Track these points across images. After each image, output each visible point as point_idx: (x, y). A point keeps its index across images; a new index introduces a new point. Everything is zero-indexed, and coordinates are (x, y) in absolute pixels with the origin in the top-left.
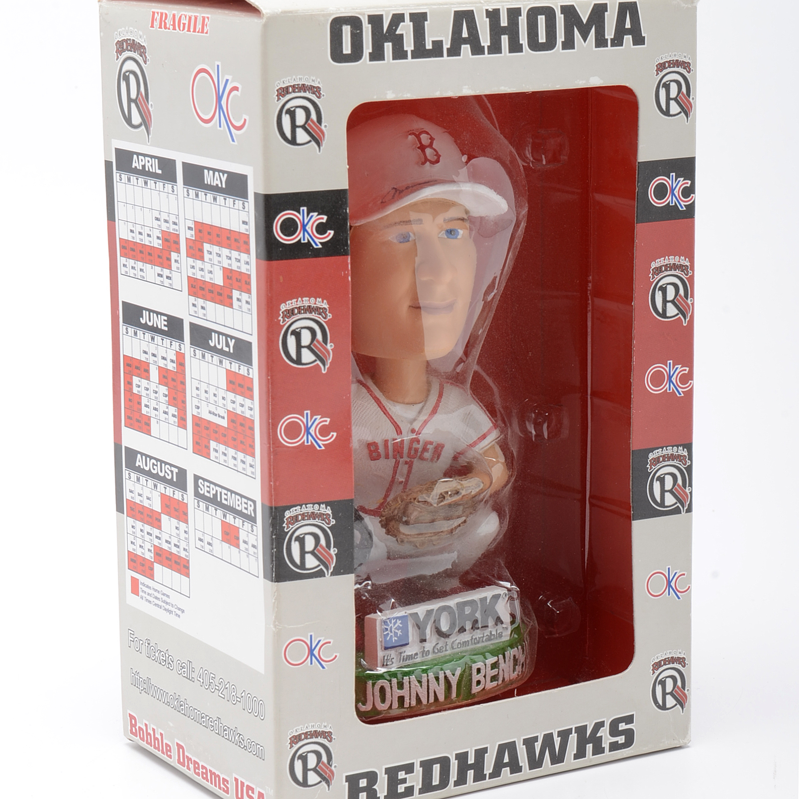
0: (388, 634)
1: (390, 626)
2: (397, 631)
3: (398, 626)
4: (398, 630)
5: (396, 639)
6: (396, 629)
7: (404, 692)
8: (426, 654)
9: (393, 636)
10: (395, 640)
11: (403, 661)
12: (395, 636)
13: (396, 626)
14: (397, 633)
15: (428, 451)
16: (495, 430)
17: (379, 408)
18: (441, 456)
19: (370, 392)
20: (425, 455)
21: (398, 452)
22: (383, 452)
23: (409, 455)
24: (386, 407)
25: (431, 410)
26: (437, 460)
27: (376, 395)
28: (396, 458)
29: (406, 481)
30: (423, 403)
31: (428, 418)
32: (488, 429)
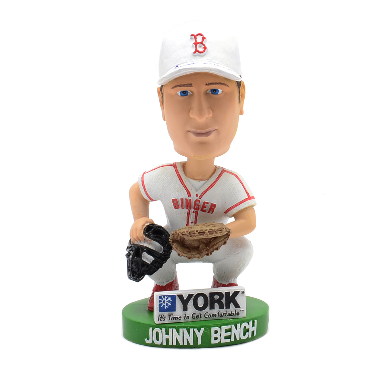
0: (162, 304)
1: (164, 300)
2: (168, 303)
3: (169, 300)
4: (169, 302)
5: (167, 307)
6: (167, 301)
7: (169, 337)
8: (187, 318)
9: (165, 305)
10: (166, 307)
12: (166, 305)
13: (168, 300)
14: (168, 304)
15: (206, 207)
16: (249, 200)
17: (180, 181)
18: (215, 210)
19: (177, 171)
20: (204, 209)
21: (188, 206)
22: (180, 205)
23: (194, 208)
24: (183, 180)
25: (210, 185)
26: (212, 213)
27: (180, 173)
28: (187, 209)
29: (195, 222)
30: (207, 180)
31: (207, 189)
32: (243, 199)
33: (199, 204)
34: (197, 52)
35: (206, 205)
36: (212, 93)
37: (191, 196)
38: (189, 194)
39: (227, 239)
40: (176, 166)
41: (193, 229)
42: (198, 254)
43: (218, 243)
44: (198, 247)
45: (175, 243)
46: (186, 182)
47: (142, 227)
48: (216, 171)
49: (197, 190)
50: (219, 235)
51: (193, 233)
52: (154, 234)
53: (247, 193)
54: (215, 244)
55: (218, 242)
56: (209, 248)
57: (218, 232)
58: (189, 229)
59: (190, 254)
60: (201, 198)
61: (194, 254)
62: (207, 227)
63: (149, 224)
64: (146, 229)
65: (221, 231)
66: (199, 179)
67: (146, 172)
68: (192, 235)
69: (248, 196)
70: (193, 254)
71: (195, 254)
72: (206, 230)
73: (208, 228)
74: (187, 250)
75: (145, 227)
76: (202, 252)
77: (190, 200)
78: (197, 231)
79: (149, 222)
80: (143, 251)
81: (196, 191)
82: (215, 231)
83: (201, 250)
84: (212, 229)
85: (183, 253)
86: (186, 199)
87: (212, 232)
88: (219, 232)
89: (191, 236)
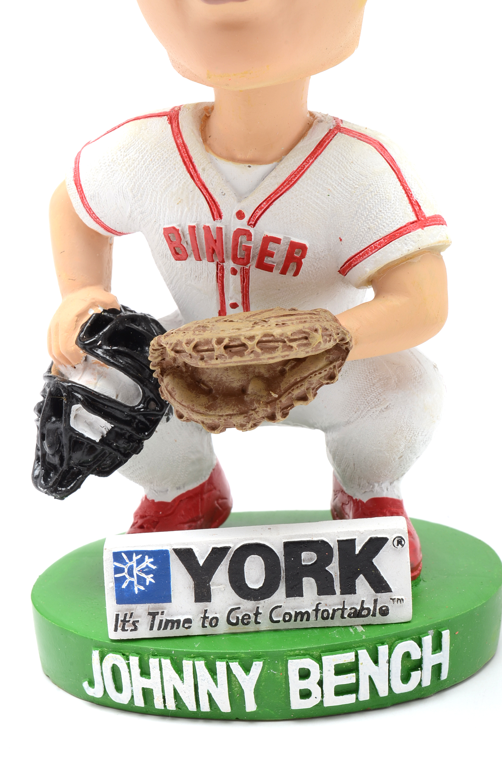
0: (124, 578)
1: (129, 565)
2: (143, 575)
3: (147, 567)
4: (147, 573)
5: (142, 588)
6: (142, 571)
7: (153, 683)
8: (211, 624)
9: (136, 583)
10: (139, 589)
11: (159, 629)
12: (139, 583)
13: (143, 565)
14: (145, 579)
15: (271, 255)
16: (420, 230)
17: (184, 167)
18: (303, 267)
19: (177, 134)
20: (268, 260)
21: (214, 251)
22: (189, 250)
23: (235, 259)
24: (196, 164)
25: (284, 179)
26: (296, 274)
27: (186, 142)
28: (213, 261)
29: (243, 303)
30: (275, 163)
31: (275, 192)
32: (399, 226)
33: (249, 244)
35: (272, 246)
37: (223, 217)
38: (216, 213)
39: (337, 363)
40: (178, 118)
41: (207, 335)
42: (241, 413)
43: (306, 378)
44: (243, 391)
45: (167, 375)
46: (204, 170)
48: (311, 130)
49: (241, 197)
50: (300, 353)
51: (206, 348)
52: (110, 344)
53: (415, 205)
54: (296, 383)
55: (306, 375)
56: (277, 396)
57: (294, 344)
58: (197, 332)
59: (214, 415)
60: (254, 225)
61: (227, 415)
62: (257, 327)
63: (100, 310)
64: (88, 327)
65: (305, 342)
66: (249, 156)
68: (203, 353)
69: (417, 216)
70: (222, 416)
71: (231, 415)
72: (252, 338)
73: (259, 332)
74: (204, 399)
75: (87, 322)
76: (254, 410)
77: (220, 229)
78: (219, 341)
79: (103, 304)
80: (72, 400)
81: (239, 201)
82: (285, 342)
83: (252, 402)
84: (272, 335)
85: (193, 410)
86: (207, 229)
87: (272, 344)
88: (299, 346)
89: (202, 359)
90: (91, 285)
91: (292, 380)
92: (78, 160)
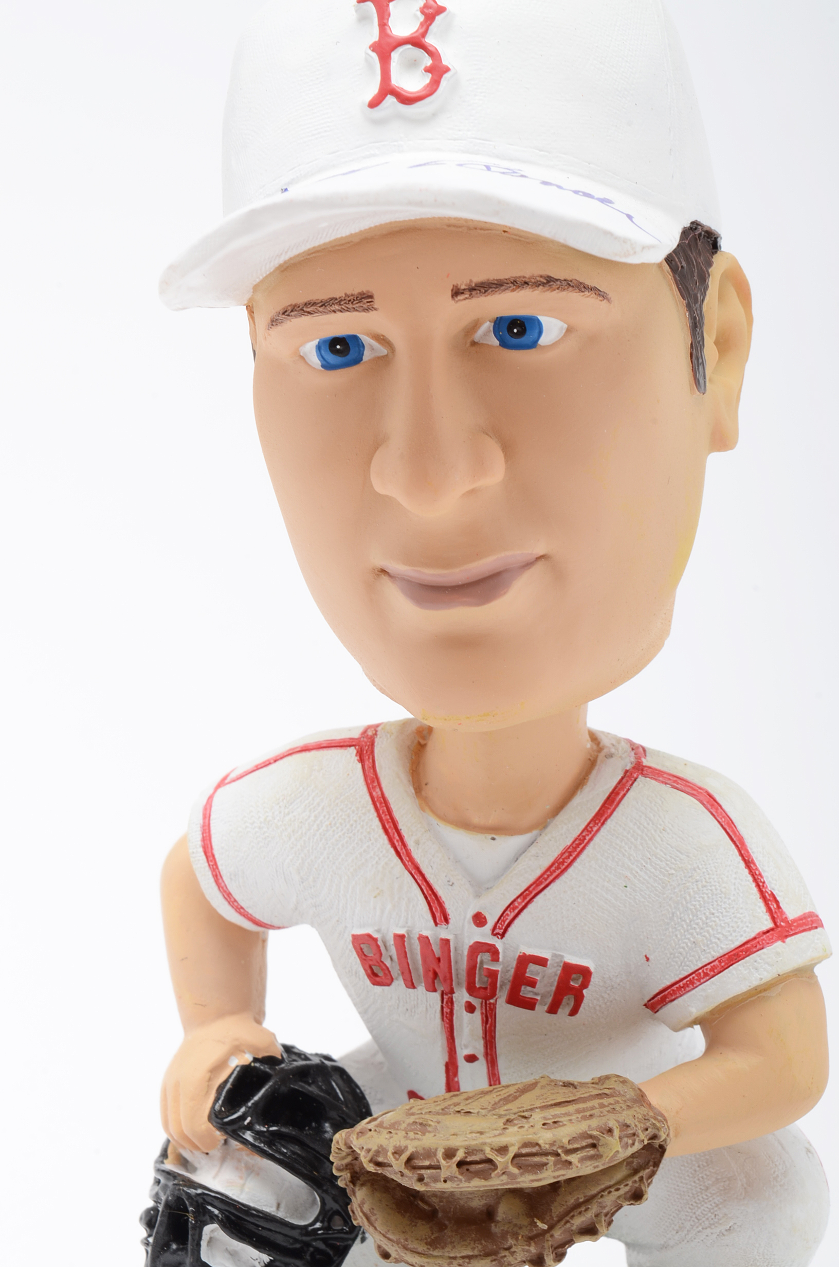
15: (532, 983)
16: (779, 943)
17: (385, 837)
18: (585, 1001)
19: (372, 780)
20: (526, 992)
21: (435, 975)
22: (395, 970)
23: (471, 989)
24: (404, 832)
25: (551, 860)
26: (574, 1012)
27: (387, 794)
28: (435, 990)
29: (486, 1055)
30: (535, 832)
31: (537, 882)
32: (744, 940)
33: (494, 967)
34: (390, 100)
35: (532, 970)
36: (504, 344)
37: (451, 921)
38: (439, 914)
39: (645, 1173)
40: (372, 752)
41: (427, 1141)
42: (487, 1255)
43: (593, 1197)
44: (489, 1214)
45: (362, 1185)
46: (417, 843)
47: (210, 1080)
48: (594, 772)
49: (480, 887)
51: (427, 1163)
52: (266, 1121)
53: (769, 900)
54: (577, 1206)
55: (594, 1191)
56: (545, 1227)
57: (573, 1158)
58: (411, 1135)
59: (442, 1257)
60: (503, 935)
61: (463, 1257)
62: (512, 1129)
63: (247, 1059)
64: (229, 1091)
65: (592, 1152)
66: (492, 821)
67: (233, 776)
68: (423, 1172)
69: (774, 919)
70: (455, 1258)
71: (470, 1257)
72: (503, 1150)
73: (514, 1138)
74: (423, 1229)
75: (226, 1082)
76: (508, 1249)
77: (446, 942)
78: (449, 1154)
79: (252, 1048)
80: (204, 1217)
81: (478, 896)
82: (558, 1155)
83: (504, 1236)
84: (537, 1144)
85: (405, 1248)
86: (424, 941)
87: (537, 1159)
88: (582, 1160)
89: (421, 1179)
90: (232, 1013)
91: (571, 1201)
92: (208, 812)
